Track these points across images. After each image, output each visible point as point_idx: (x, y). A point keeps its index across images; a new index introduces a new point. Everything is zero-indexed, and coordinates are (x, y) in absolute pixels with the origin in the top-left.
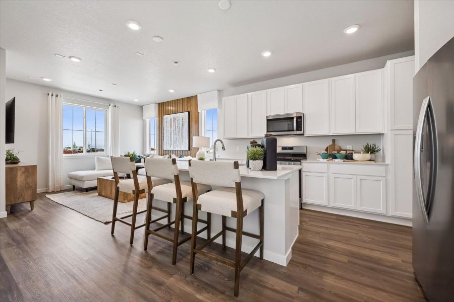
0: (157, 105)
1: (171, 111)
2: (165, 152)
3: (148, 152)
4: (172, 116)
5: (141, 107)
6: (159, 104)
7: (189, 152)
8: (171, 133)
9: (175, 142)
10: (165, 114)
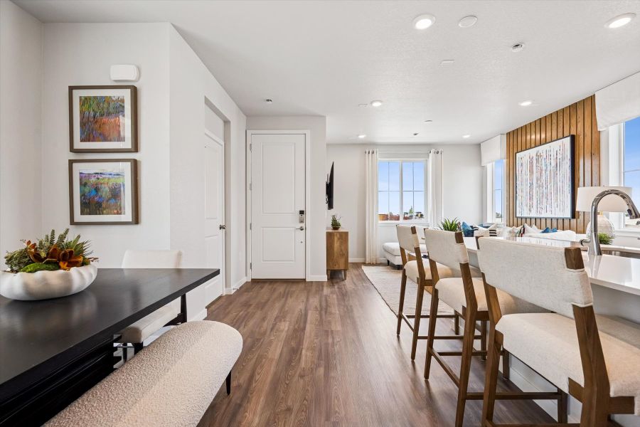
0: (505, 137)
1: (533, 142)
2: (519, 220)
3: (490, 219)
4: (533, 152)
5: (479, 145)
6: (509, 134)
7: (574, 221)
8: (532, 184)
9: (540, 202)
10: (519, 149)
